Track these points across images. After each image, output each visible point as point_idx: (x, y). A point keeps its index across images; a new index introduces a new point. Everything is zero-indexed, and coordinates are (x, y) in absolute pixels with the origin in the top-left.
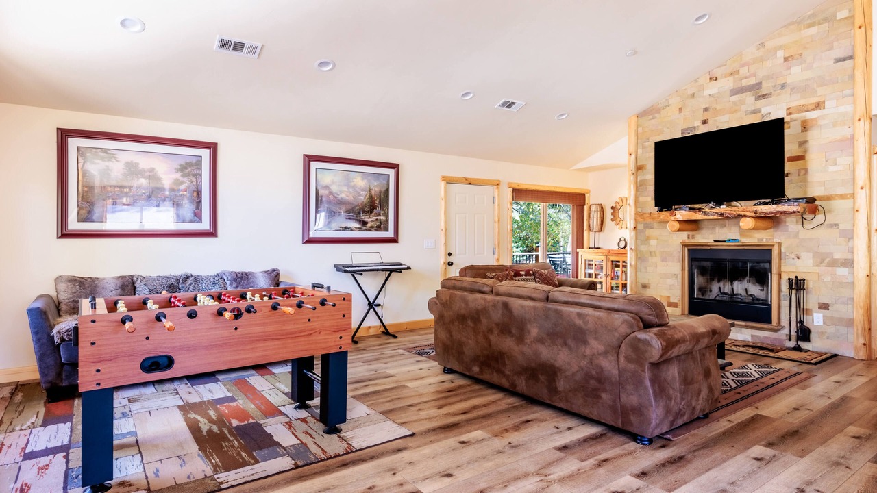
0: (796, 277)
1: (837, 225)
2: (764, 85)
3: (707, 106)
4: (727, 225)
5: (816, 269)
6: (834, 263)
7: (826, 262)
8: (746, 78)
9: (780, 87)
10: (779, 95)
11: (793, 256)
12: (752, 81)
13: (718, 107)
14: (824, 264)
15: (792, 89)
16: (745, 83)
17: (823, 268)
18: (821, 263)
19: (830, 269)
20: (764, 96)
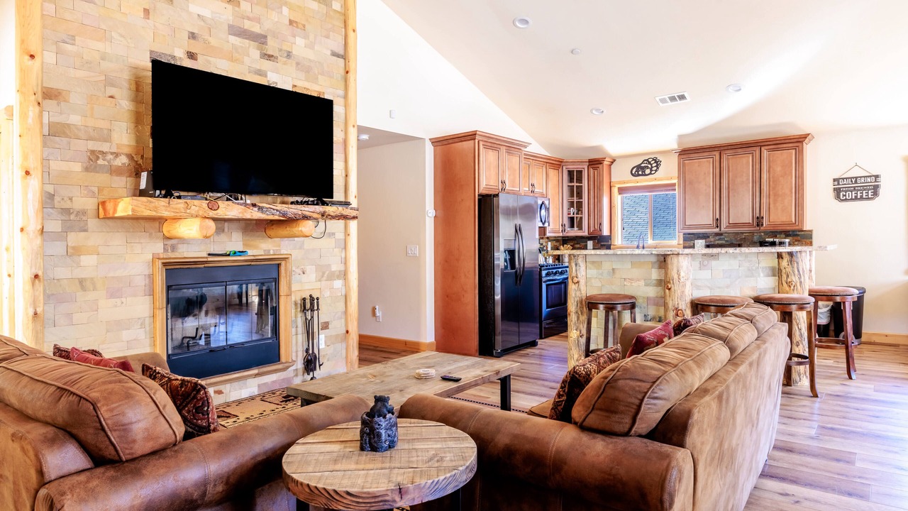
0: (311, 296)
1: (334, 234)
2: (270, 41)
3: (195, 31)
4: (226, 230)
5: (318, 285)
6: (332, 277)
7: (325, 275)
8: (249, 19)
9: (285, 55)
10: (285, 64)
11: (299, 271)
12: (256, 29)
13: (213, 41)
14: (325, 278)
15: (298, 64)
16: (247, 25)
17: (324, 283)
18: (323, 277)
19: (329, 282)
20: (270, 57)
